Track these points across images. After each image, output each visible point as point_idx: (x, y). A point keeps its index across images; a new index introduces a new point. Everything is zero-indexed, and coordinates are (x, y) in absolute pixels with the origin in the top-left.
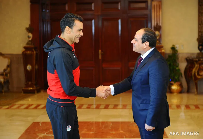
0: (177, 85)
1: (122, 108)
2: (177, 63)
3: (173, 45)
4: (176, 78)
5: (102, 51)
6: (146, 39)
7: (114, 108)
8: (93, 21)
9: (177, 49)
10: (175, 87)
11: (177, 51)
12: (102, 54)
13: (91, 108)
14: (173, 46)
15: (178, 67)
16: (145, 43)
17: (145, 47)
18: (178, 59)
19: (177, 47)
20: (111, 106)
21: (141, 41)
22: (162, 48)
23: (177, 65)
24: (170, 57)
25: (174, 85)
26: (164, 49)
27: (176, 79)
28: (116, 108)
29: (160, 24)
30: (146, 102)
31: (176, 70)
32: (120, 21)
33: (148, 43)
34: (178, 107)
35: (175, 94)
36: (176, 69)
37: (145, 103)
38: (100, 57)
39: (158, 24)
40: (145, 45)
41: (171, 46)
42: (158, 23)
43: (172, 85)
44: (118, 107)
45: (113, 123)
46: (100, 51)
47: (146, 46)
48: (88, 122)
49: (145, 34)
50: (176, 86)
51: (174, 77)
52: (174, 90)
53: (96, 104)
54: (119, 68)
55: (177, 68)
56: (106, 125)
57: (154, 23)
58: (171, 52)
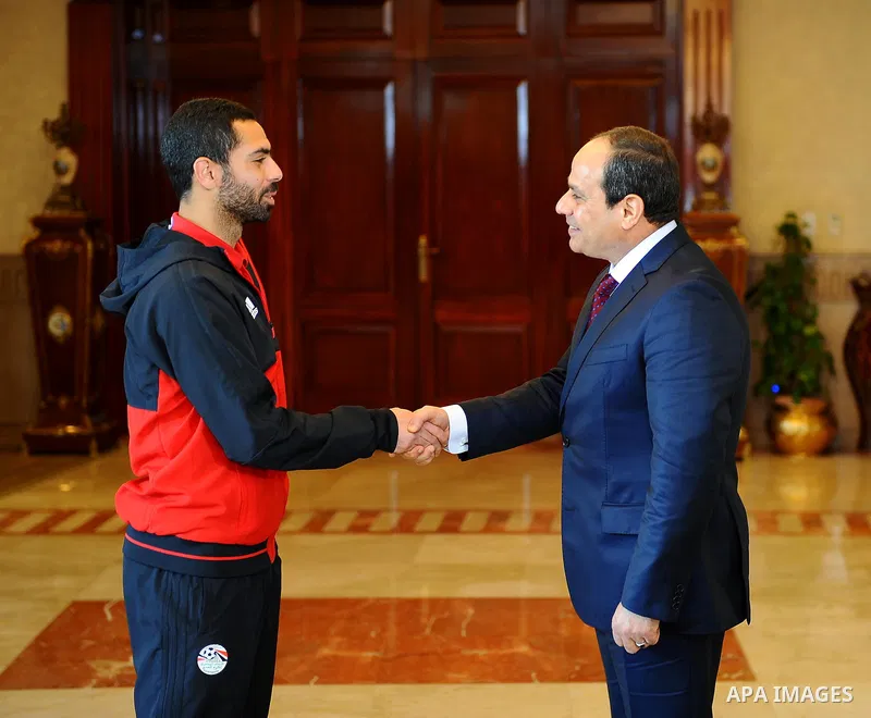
0: (811, 414)
1: (531, 531)
2: (806, 303)
3: (791, 215)
4: (804, 376)
5: (432, 243)
6: (627, 183)
7: (488, 529)
8: (389, 91)
9: (807, 232)
10: (797, 425)
11: (808, 244)
12: (431, 258)
13: (374, 528)
14: (791, 220)
15: (811, 321)
16: (623, 202)
17: (627, 222)
18: (813, 282)
19: (806, 225)
20: (472, 521)
21: (599, 196)
22: (734, 230)
23: (809, 312)
24: (772, 271)
25: (793, 414)
26: (741, 234)
27: (801, 383)
28: (502, 531)
29: (726, 111)
30: (631, 497)
31: (805, 339)
32: (522, 92)
33: (636, 203)
34: (812, 522)
35: (800, 458)
36: (800, 333)
37: (626, 504)
38: (423, 275)
39: (716, 109)
40: (622, 212)
41: (779, 218)
42: (715, 101)
43: (783, 411)
44: (511, 524)
45: (478, 603)
46: (423, 241)
47: (629, 217)
48: (356, 602)
49: (620, 159)
50: (805, 417)
51: (792, 376)
52: (791, 438)
53: (398, 510)
54: (519, 329)
55: (809, 331)
56: (446, 614)
57: (692, 104)
58: (780, 249)
